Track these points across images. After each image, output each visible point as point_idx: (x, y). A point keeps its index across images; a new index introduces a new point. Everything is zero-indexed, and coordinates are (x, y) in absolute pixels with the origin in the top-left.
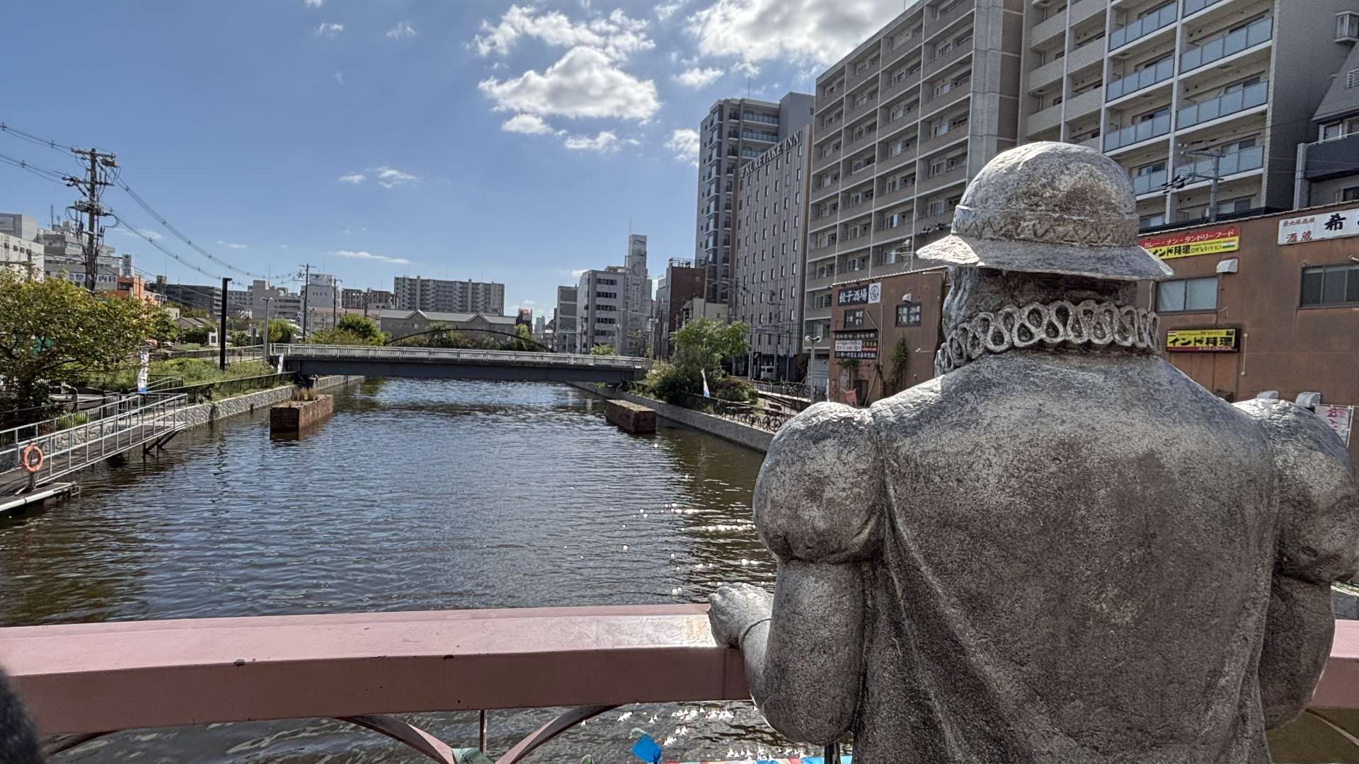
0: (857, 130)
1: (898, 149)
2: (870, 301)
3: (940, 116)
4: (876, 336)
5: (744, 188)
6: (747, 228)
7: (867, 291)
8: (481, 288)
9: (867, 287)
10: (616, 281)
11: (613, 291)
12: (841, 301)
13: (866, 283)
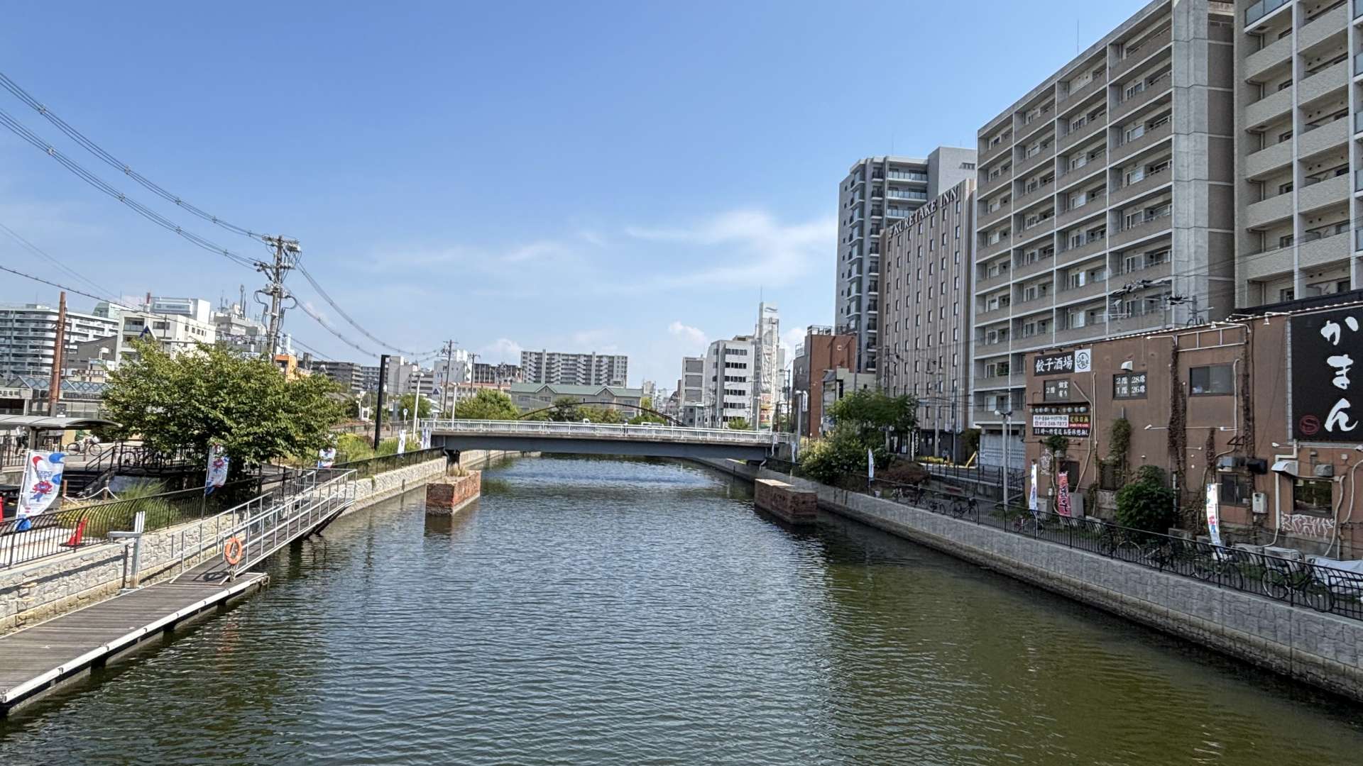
0: (1029, 182)
1: (1081, 200)
2: (1077, 370)
3: (1134, 162)
4: (1088, 410)
5: (893, 248)
6: (897, 292)
7: (1073, 358)
8: (605, 360)
9: (1072, 354)
10: (746, 351)
11: (743, 362)
12: (1038, 370)
13: (1071, 350)
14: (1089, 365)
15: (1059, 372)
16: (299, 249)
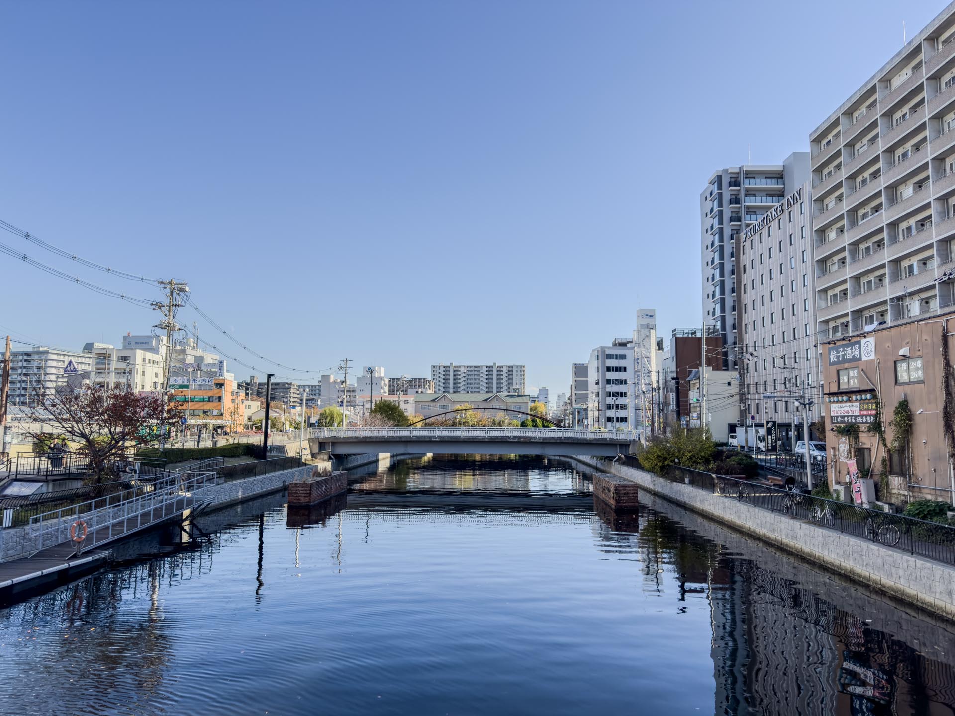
0: (859, 178)
1: (909, 191)
2: (864, 358)
4: (874, 397)
5: (746, 252)
6: (753, 291)
7: (860, 347)
8: (505, 370)
9: (859, 342)
10: (625, 355)
11: (623, 366)
12: (832, 360)
13: (858, 339)
14: (873, 353)
15: (849, 361)
16: (187, 289)
